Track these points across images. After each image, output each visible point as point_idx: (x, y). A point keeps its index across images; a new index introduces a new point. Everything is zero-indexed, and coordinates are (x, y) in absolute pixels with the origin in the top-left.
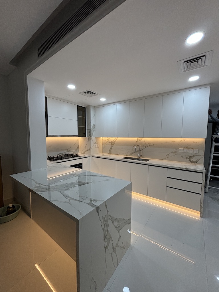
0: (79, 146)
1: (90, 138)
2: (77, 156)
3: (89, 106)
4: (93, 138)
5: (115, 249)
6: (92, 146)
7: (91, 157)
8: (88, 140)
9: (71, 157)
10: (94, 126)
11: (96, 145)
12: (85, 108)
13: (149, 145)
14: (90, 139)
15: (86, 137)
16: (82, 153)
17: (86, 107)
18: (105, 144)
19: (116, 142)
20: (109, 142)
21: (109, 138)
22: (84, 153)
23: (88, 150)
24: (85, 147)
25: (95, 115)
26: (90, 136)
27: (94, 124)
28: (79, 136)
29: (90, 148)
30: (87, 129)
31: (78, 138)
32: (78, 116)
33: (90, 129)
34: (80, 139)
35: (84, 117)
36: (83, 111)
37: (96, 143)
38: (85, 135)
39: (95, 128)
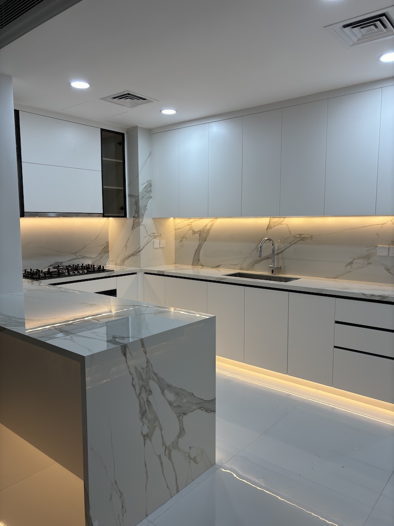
0: (107, 243)
1: (137, 220)
2: (101, 270)
3: (133, 130)
4: (146, 220)
5: (171, 452)
6: (143, 242)
7: (140, 275)
8: (133, 227)
10: (150, 185)
11: (157, 241)
12: (123, 135)
13: (301, 238)
14: (139, 224)
15: (125, 216)
16: (116, 265)
17: (127, 132)
18: (181, 238)
19: (211, 231)
20: (194, 233)
21: (192, 220)
22: (123, 262)
23: (133, 255)
24: (126, 246)
25: (150, 153)
26: (138, 214)
27: (147, 181)
28: (105, 215)
29: (138, 250)
30: (130, 195)
31: (105, 219)
32: (103, 159)
33: (138, 196)
34: (111, 223)
35: (122, 161)
36: (118, 143)
37: (155, 235)
38: (123, 211)
39: (151, 191)
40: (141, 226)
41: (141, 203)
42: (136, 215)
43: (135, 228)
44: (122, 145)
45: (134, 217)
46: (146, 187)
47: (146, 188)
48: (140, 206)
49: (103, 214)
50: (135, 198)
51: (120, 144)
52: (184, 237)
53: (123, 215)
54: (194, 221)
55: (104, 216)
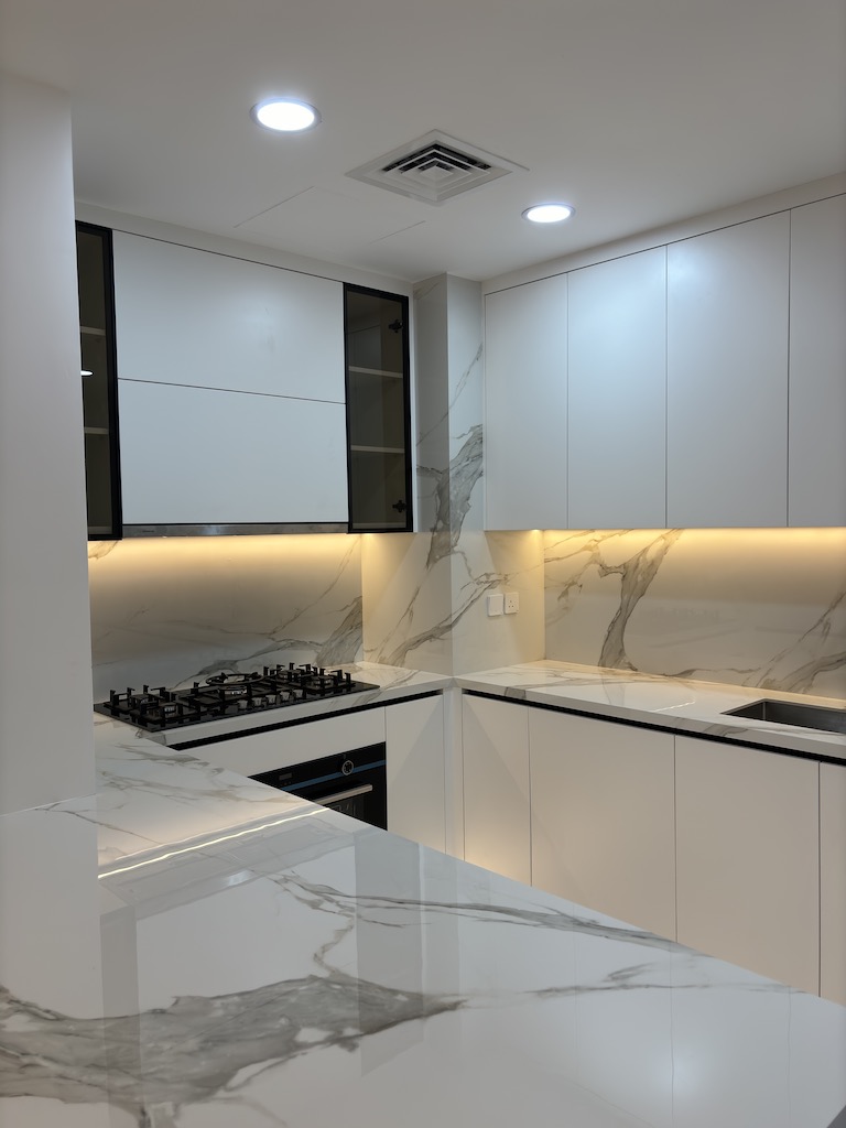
0: (358, 600)
1: (443, 538)
2: (343, 685)
3: (434, 285)
4: (468, 539)
6: (458, 600)
7: (453, 697)
8: (431, 559)
9: (299, 693)
10: (477, 439)
11: (496, 595)
12: (404, 301)
14: (447, 549)
15: (409, 528)
16: (382, 661)
17: (416, 294)
18: (566, 587)
19: (662, 568)
20: (605, 570)
21: (597, 535)
22: (399, 658)
23: (430, 637)
24: (410, 611)
25: (481, 348)
26: (444, 523)
27: (472, 429)
28: (355, 526)
29: (446, 624)
30: (421, 469)
31: (354, 537)
32: (351, 368)
33: (447, 471)
34: (369, 548)
35: (400, 375)
36: (390, 326)
37: (493, 578)
38: (404, 513)
39: (480, 456)
40: (453, 557)
41: (455, 491)
42: (440, 525)
43: (435, 561)
44: (400, 331)
45: (434, 530)
46: (468, 444)
47: (469, 448)
48: (452, 498)
49: (350, 524)
50: (438, 475)
51: (395, 327)
52: (573, 583)
53: (403, 525)
54: (604, 538)
55: (351, 530)
